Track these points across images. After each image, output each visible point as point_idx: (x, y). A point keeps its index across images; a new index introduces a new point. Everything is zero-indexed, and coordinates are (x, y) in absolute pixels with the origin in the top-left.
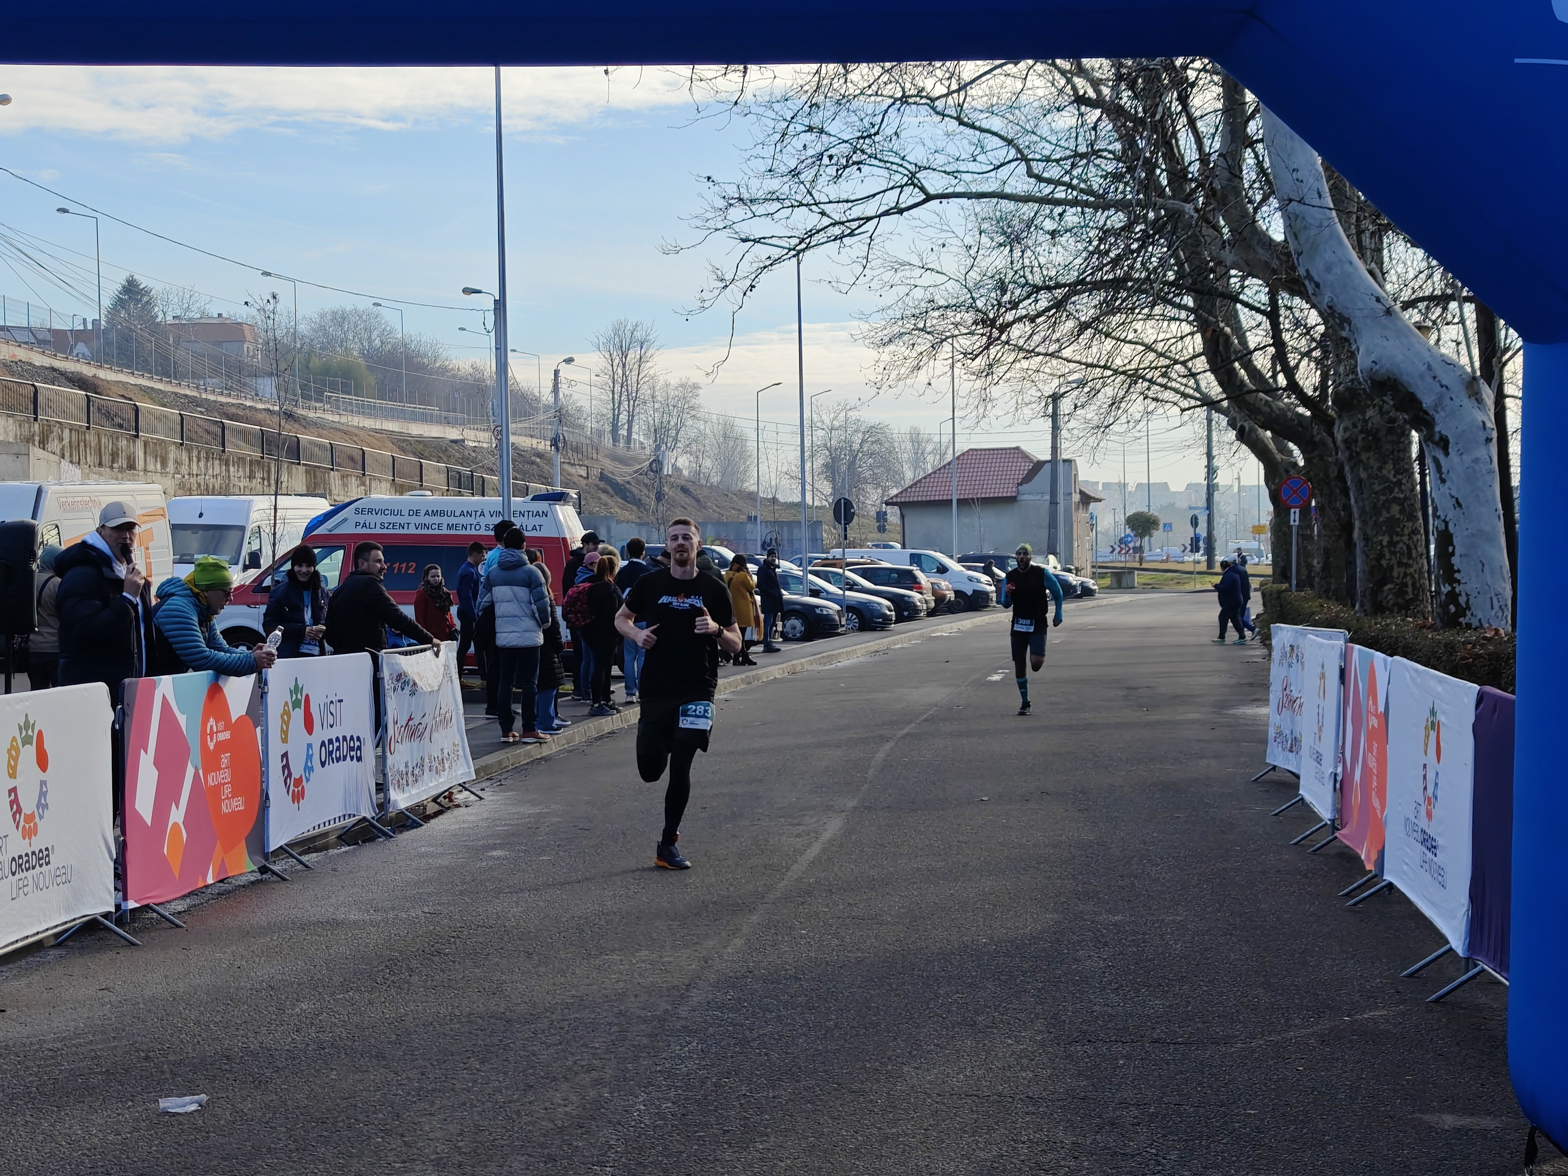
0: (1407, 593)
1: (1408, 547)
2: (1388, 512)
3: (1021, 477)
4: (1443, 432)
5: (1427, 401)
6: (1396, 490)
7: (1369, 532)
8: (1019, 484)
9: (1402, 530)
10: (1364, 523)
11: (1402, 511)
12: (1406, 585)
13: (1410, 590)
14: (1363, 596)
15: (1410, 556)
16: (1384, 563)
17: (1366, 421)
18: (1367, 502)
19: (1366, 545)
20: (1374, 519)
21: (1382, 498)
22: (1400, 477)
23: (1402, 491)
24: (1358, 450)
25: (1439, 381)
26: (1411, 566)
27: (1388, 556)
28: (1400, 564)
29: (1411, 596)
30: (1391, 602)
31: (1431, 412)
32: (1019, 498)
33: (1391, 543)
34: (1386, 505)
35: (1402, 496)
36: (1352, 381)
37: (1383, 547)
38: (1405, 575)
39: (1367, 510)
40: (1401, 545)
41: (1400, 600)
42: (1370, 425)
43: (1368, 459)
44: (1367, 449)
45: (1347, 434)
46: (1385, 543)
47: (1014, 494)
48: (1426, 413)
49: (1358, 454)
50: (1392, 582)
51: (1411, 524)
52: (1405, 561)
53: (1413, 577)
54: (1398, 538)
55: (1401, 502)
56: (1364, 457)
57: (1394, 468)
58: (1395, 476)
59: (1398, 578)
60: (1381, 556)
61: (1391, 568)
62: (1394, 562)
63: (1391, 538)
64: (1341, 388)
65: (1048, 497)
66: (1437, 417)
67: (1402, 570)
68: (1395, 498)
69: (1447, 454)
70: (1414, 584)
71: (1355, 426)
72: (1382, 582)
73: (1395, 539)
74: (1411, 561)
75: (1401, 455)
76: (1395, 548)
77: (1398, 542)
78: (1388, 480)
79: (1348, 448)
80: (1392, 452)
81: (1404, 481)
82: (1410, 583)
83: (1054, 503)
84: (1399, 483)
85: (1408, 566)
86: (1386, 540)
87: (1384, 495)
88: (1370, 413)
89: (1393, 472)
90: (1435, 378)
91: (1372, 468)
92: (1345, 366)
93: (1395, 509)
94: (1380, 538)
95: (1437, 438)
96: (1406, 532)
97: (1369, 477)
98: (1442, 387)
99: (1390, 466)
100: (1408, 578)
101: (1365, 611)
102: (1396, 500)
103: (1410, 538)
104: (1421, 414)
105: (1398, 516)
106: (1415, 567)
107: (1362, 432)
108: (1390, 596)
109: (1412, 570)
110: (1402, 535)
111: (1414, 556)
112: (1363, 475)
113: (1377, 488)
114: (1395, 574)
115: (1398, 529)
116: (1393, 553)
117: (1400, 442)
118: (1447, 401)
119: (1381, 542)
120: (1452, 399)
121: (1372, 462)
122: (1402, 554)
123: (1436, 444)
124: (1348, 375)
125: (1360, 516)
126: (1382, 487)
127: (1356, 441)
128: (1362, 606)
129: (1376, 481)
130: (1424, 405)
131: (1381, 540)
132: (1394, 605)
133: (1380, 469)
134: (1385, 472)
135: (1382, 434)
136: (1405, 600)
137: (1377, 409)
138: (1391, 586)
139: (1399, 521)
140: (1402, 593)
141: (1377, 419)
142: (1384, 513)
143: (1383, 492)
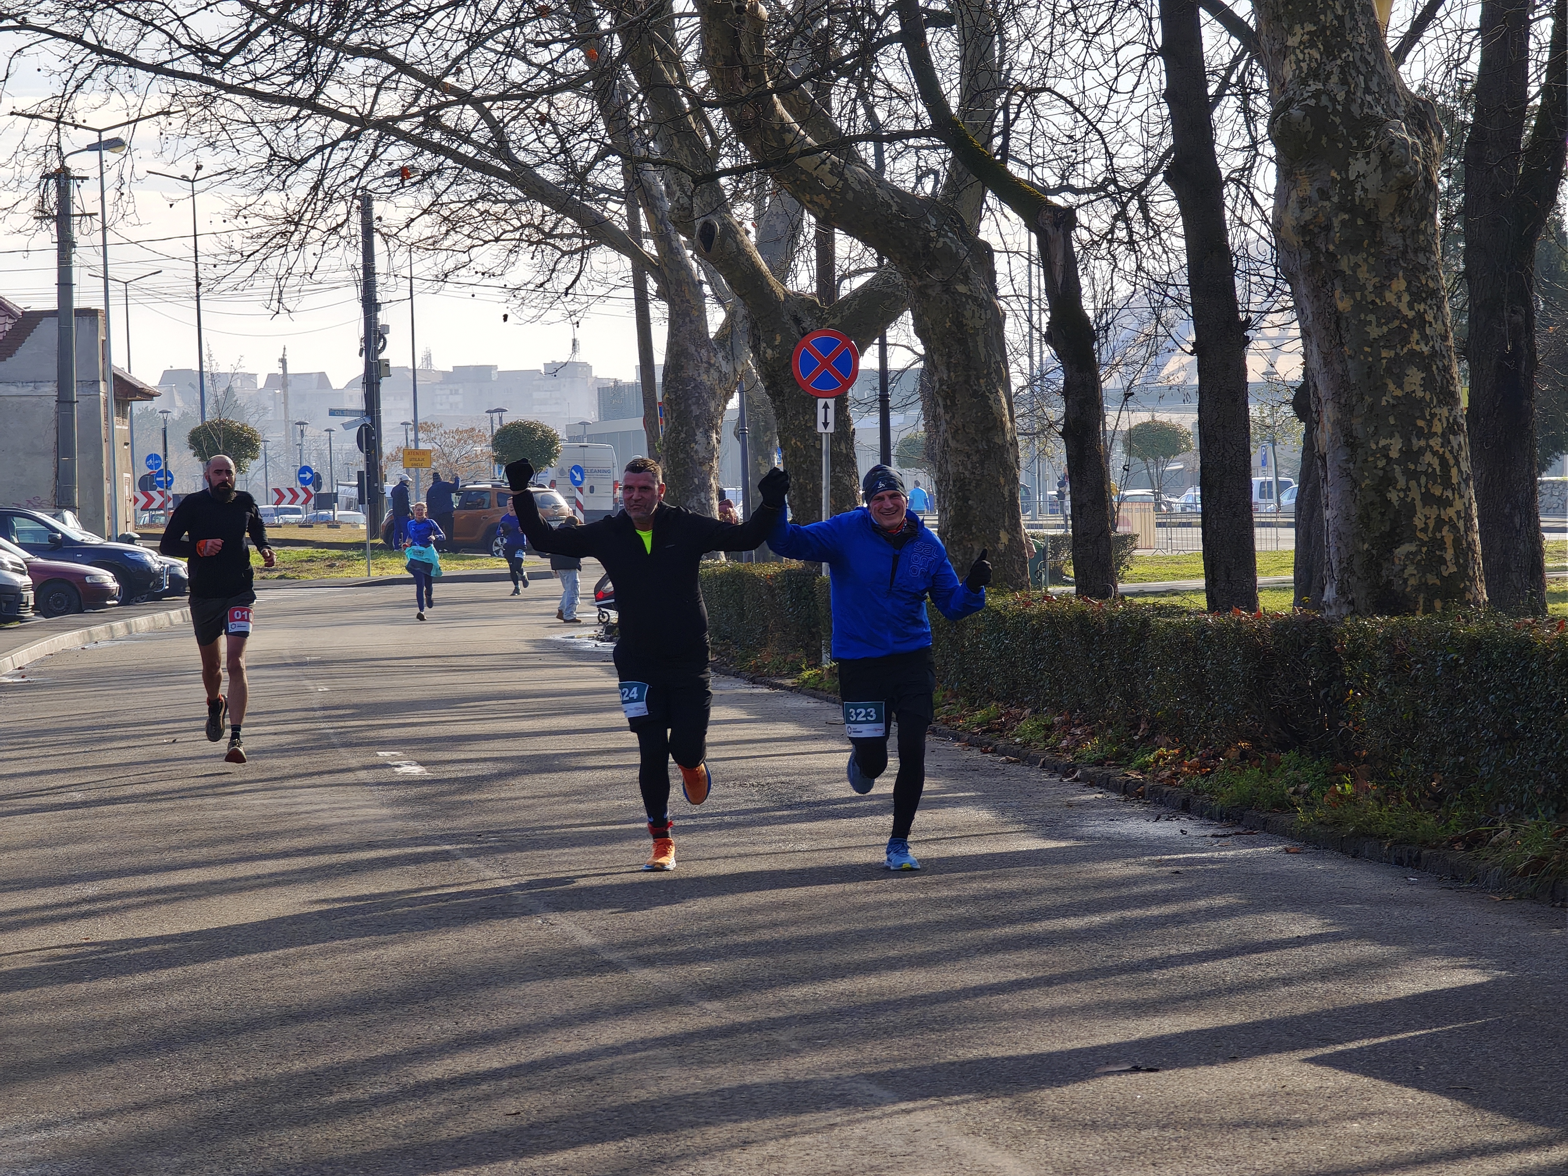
0: (1443, 561)
1: (1442, 459)
2: (1400, 386)
6: (1416, 335)
7: (1358, 430)
9: (1429, 422)
10: (1346, 409)
11: (1428, 383)
12: (1441, 545)
13: (1449, 555)
14: (1347, 568)
15: (1447, 483)
16: (1393, 496)
17: (1349, 185)
18: (1350, 364)
19: (1351, 459)
20: (1368, 400)
21: (1385, 353)
22: (1422, 307)
23: (1425, 338)
24: (1331, 247)
26: (1449, 503)
27: (1402, 482)
28: (1428, 499)
29: (1453, 569)
30: (1412, 582)
33: (1410, 455)
34: (1395, 372)
35: (1426, 349)
36: (1316, 95)
37: (1389, 461)
38: (1440, 523)
39: (1353, 379)
40: (1428, 457)
41: (1432, 579)
42: (1359, 192)
43: (1358, 266)
44: (1353, 245)
45: (1307, 215)
46: (1394, 454)
49: (1332, 256)
50: (1412, 539)
51: (1445, 411)
52: (1437, 491)
53: (1454, 528)
54: (1423, 443)
55: (1424, 362)
56: (1344, 264)
57: (1408, 289)
58: (1411, 307)
59: (1424, 530)
60: (1387, 481)
61: (1411, 511)
62: (1415, 494)
63: (1407, 441)
64: (1295, 112)
65: (50, 390)
67: (1433, 512)
68: (1412, 353)
70: (1457, 542)
71: (1324, 194)
72: (1392, 540)
73: (1418, 443)
76: (1416, 461)
77: (1421, 451)
78: (1397, 314)
79: (1308, 243)
80: (1404, 253)
81: (1429, 317)
82: (1449, 538)
83: (65, 400)
84: (1420, 321)
85: (1445, 503)
86: (1396, 446)
87: (1388, 347)
88: (1357, 166)
89: (1406, 298)
91: (1363, 288)
92: (1298, 62)
93: (1414, 378)
94: (1383, 443)
96: (1438, 428)
97: (1358, 307)
99: (1400, 284)
100: (1446, 528)
101: (1352, 603)
102: (1415, 358)
103: (1446, 442)
105: (1420, 394)
106: (1458, 505)
107: (1341, 207)
108: (1411, 570)
109: (1451, 512)
110: (1431, 435)
111: (1455, 480)
112: (1344, 304)
113: (1374, 332)
114: (1418, 522)
115: (1421, 423)
116: (1412, 475)
117: (1418, 231)
119: (1386, 451)
121: (1363, 274)
122: (1431, 476)
124: (1304, 82)
125: (1336, 396)
126: (1385, 329)
127: (1328, 228)
128: (1342, 591)
129: (1372, 318)
131: (1387, 448)
132: (1417, 589)
133: (1380, 289)
134: (1390, 297)
135: (1384, 214)
136: (1442, 578)
137: (1375, 158)
138: (1408, 548)
139: (1420, 404)
140: (1434, 562)
141: (1373, 181)
142: (1391, 386)
143: (1387, 341)
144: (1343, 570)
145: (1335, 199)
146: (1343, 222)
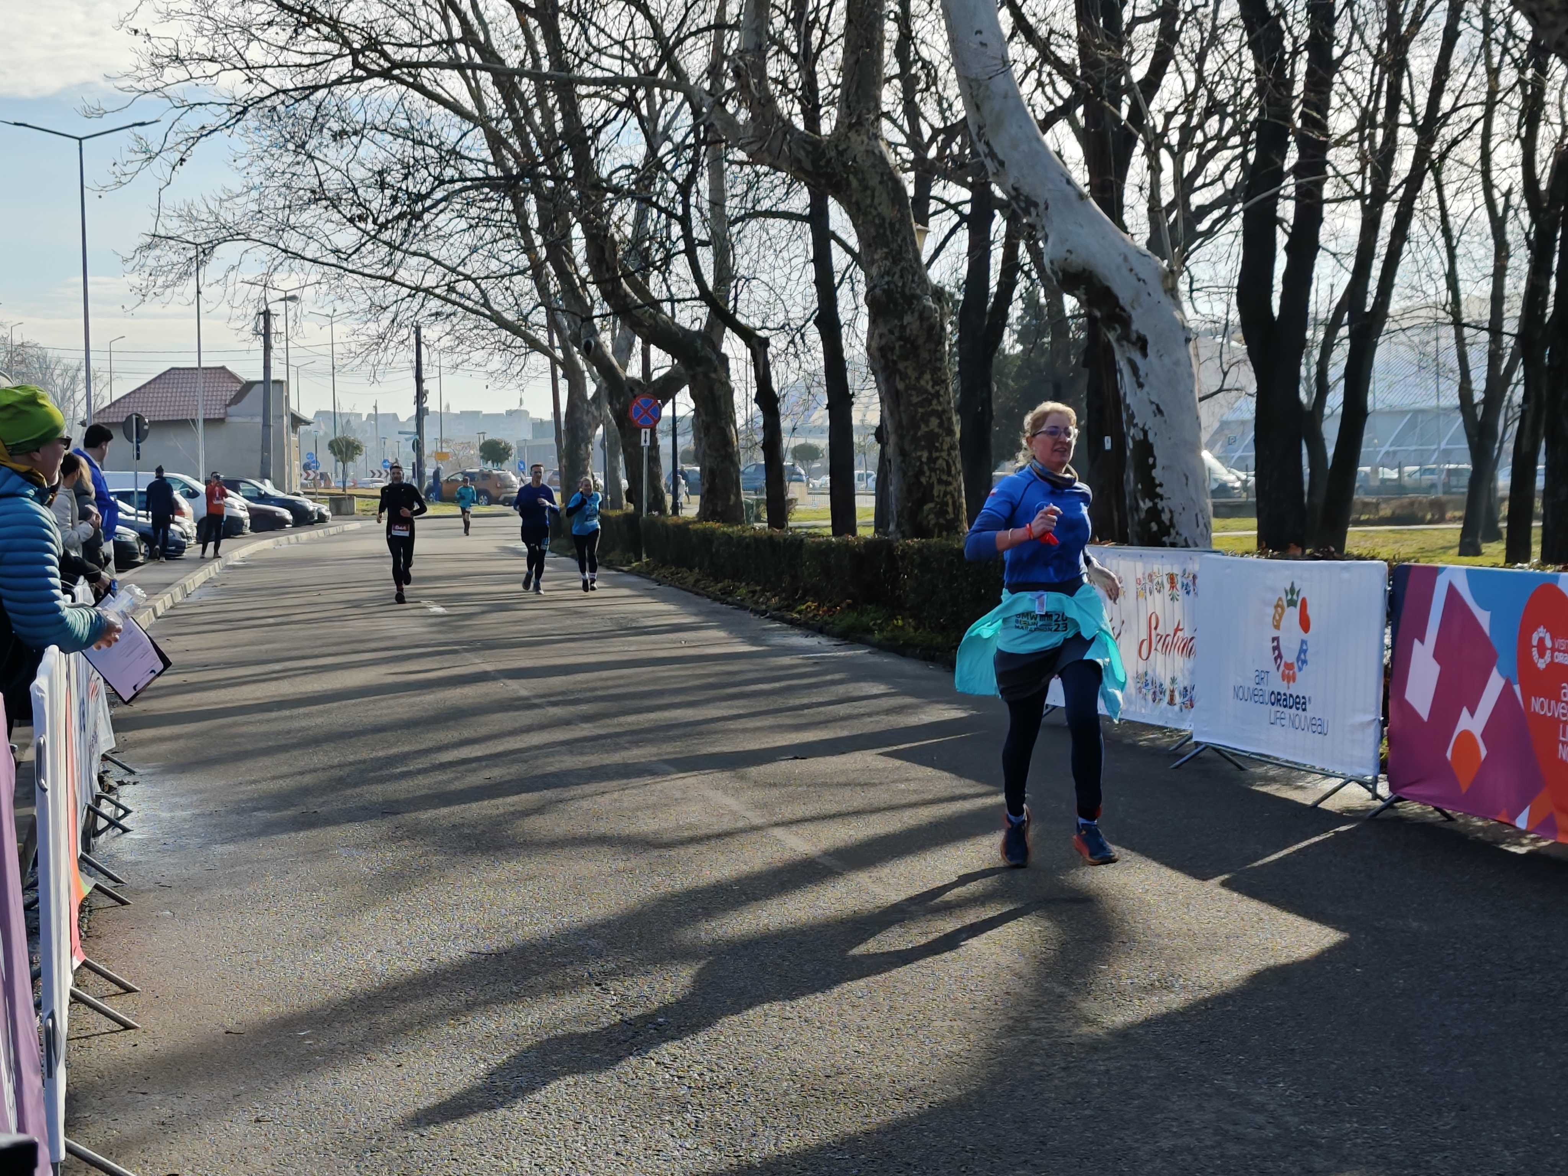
0: (947, 513)
1: (947, 462)
2: (927, 425)
3: (228, 398)
4: (1142, 332)
5: (1124, 296)
6: (935, 402)
7: (907, 447)
8: (227, 406)
9: (942, 444)
10: (901, 437)
11: (941, 425)
12: (947, 504)
13: (950, 509)
14: (900, 515)
15: (949, 473)
16: (924, 480)
17: (903, 328)
18: (903, 415)
19: (903, 462)
20: (912, 432)
21: (920, 410)
22: (937, 388)
23: (940, 403)
24: (895, 358)
25: (1136, 275)
26: (950, 484)
27: (927, 474)
28: (940, 481)
29: (952, 516)
30: (932, 522)
31: (1128, 308)
32: (228, 419)
33: (932, 460)
34: (925, 419)
35: (940, 408)
36: (888, 283)
37: (922, 463)
38: (946, 494)
39: (904, 423)
40: (940, 461)
41: (942, 521)
42: (908, 331)
43: (906, 368)
44: (904, 357)
45: (883, 342)
46: (924, 459)
47: (222, 416)
48: (1122, 309)
49: (895, 363)
50: (932, 501)
51: (948, 439)
52: (945, 477)
53: (953, 496)
54: (938, 454)
55: (939, 415)
56: (901, 366)
57: (932, 379)
58: (933, 387)
59: (938, 496)
60: (921, 472)
61: (931, 486)
62: (934, 479)
63: (930, 453)
64: (878, 291)
65: (259, 420)
66: (1134, 315)
67: (943, 488)
68: (933, 410)
69: (1145, 355)
70: (954, 503)
71: (891, 332)
72: (923, 501)
73: (935, 455)
74: (950, 479)
75: (938, 364)
76: (935, 463)
77: (937, 458)
78: (926, 391)
79: (884, 356)
80: (930, 361)
81: (942, 393)
82: (950, 502)
83: (266, 425)
84: (937, 395)
85: (949, 484)
86: (925, 455)
87: (922, 407)
88: (907, 319)
89: (930, 383)
90: (1131, 270)
91: (910, 378)
92: (880, 267)
93: (934, 422)
94: (919, 454)
95: (1134, 337)
96: (945, 447)
97: (907, 388)
98: (1139, 280)
99: (928, 376)
100: (949, 497)
101: (903, 532)
102: (934, 413)
103: (949, 454)
104: (1118, 310)
105: (936, 430)
106: (955, 484)
107: (900, 338)
108: (932, 516)
109: (951, 488)
110: (942, 450)
111: (953, 472)
112: (900, 386)
113: (915, 400)
114: (935, 493)
115: (937, 444)
116: (932, 470)
117: (936, 351)
118: (1144, 297)
119: (920, 458)
120: (1149, 294)
121: (909, 371)
122: (942, 471)
123: (1134, 344)
124: (882, 277)
125: (896, 431)
126: (920, 398)
127: (893, 349)
128: (898, 526)
129: (914, 393)
130: (1121, 301)
131: (921, 457)
132: (935, 525)
133: (918, 379)
134: (923, 382)
135: (921, 341)
136: (946, 520)
137: (916, 315)
138: (931, 505)
139: (937, 436)
140: (942, 512)
141: (916, 325)
142: (923, 426)
143: (921, 404)
144: (898, 517)
145: (897, 334)
146: (901, 347)
